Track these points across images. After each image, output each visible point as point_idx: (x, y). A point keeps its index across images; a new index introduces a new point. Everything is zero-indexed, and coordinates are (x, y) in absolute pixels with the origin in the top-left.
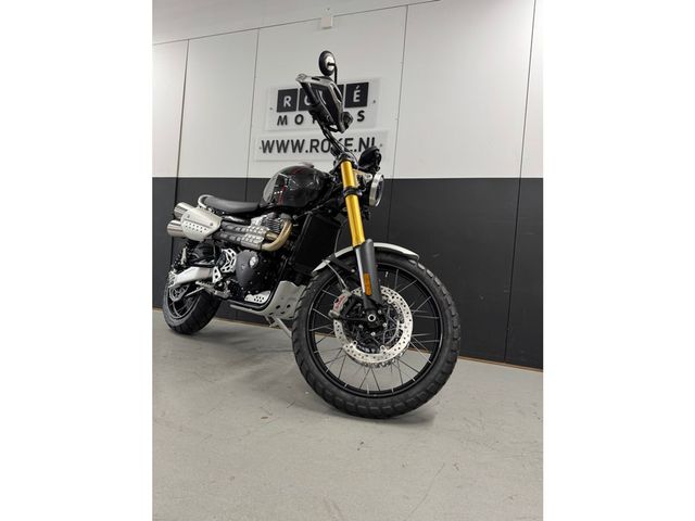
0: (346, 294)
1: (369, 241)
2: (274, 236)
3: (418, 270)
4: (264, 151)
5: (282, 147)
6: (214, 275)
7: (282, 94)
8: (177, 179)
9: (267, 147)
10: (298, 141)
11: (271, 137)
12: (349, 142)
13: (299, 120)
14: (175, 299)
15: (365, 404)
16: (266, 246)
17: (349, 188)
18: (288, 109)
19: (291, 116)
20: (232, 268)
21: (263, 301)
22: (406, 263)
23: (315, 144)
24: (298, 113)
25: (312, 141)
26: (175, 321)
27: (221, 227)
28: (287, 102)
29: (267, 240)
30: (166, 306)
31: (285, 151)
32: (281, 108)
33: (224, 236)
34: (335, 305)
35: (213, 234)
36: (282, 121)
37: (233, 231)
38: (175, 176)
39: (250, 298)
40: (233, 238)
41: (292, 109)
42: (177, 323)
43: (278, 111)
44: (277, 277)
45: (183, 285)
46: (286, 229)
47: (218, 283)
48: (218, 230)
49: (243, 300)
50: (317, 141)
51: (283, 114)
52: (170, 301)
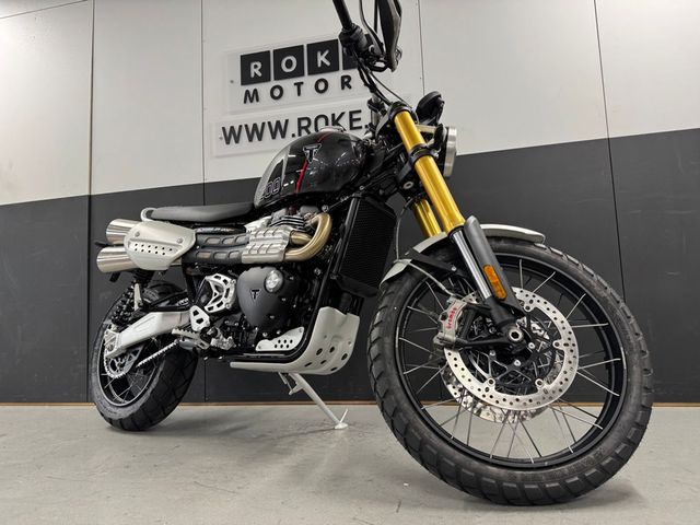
0: (456, 306)
1: (472, 219)
2: (304, 237)
3: (554, 257)
4: (228, 142)
5: (255, 133)
6: (194, 319)
7: (246, 60)
8: (90, 197)
9: (231, 135)
10: (278, 123)
11: (235, 121)
12: (355, 116)
13: (277, 93)
14: (114, 375)
15: (534, 480)
16: (294, 254)
17: (417, 148)
18: (257, 80)
19: (264, 89)
20: (227, 302)
21: (292, 346)
22: (532, 249)
23: (304, 123)
24: (273, 83)
25: (300, 120)
26: (119, 411)
27: (196, 244)
28: (255, 70)
29: (292, 245)
30: (98, 391)
31: (260, 139)
32: (246, 79)
33: (206, 255)
34: (445, 323)
35: (184, 256)
36: (251, 97)
37: (221, 247)
38: (87, 193)
39: (266, 345)
40: (222, 256)
41: (265, 78)
42: (123, 412)
43: (242, 84)
44: (313, 303)
45: (131, 348)
46: (323, 223)
47: (204, 331)
48: (193, 249)
49: (253, 351)
50: (308, 119)
51: (251, 88)
52: (104, 380)
